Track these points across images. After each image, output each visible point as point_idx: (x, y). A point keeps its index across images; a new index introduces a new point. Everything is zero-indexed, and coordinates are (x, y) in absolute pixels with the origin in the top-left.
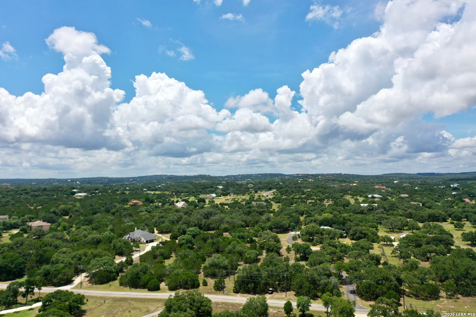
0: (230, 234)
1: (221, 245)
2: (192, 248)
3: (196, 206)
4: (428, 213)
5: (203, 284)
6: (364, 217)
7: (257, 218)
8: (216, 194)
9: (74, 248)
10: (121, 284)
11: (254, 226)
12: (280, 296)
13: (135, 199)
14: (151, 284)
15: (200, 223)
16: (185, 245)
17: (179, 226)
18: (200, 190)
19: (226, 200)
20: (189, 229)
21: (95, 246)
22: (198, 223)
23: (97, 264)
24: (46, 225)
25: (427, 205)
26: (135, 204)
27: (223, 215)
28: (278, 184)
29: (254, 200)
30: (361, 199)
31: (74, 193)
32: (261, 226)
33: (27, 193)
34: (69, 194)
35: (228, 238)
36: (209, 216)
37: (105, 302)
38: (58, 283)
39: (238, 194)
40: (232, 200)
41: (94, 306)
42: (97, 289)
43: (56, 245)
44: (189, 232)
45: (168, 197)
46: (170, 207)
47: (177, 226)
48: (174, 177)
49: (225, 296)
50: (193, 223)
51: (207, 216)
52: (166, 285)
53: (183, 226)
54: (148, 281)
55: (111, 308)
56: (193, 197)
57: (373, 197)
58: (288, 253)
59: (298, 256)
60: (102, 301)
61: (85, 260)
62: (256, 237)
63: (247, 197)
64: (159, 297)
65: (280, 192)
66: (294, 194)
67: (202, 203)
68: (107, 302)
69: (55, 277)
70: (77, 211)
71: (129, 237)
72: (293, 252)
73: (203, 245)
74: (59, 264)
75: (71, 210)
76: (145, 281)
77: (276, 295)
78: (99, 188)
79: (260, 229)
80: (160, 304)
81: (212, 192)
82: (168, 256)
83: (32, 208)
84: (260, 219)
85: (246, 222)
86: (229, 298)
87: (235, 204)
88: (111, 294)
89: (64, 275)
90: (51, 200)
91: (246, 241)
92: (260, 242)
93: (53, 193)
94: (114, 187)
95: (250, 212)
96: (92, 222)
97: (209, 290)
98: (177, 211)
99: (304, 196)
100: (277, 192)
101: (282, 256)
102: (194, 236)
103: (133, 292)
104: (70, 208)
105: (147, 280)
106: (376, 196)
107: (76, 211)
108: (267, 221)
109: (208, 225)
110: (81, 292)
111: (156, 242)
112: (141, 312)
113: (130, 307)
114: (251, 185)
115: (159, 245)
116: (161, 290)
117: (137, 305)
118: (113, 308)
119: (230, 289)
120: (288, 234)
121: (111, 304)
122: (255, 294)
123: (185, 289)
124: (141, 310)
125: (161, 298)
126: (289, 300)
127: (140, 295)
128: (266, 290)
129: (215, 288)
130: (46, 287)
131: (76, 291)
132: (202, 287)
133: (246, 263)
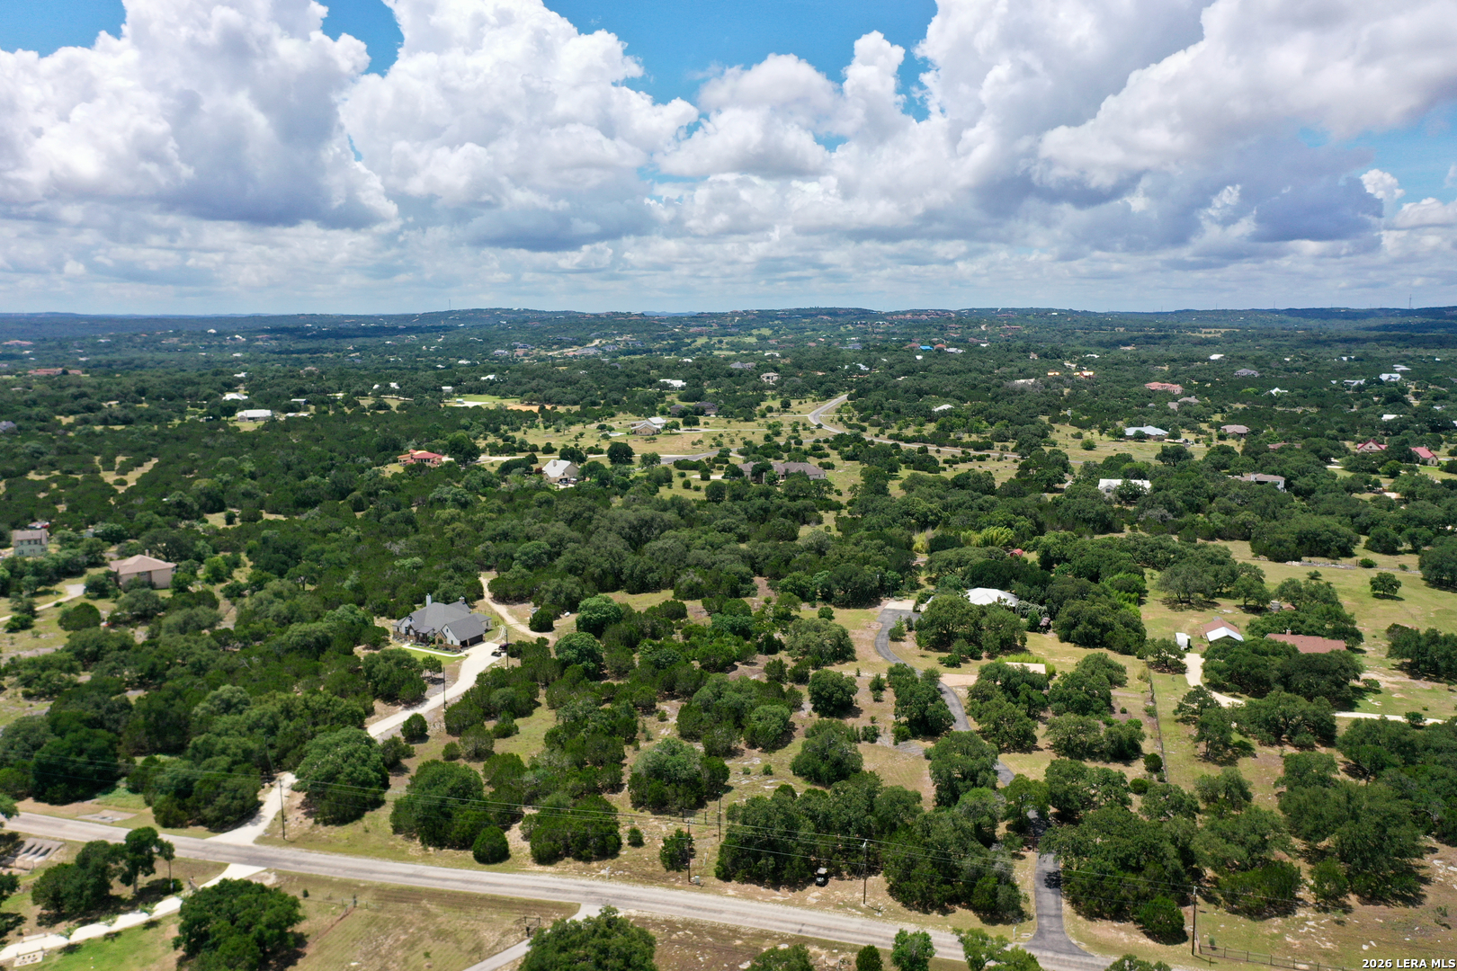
0: (710, 612)
1: (682, 672)
2: (595, 674)
3: (604, 481)
5: (629, 839)
6: (1107, 551)
7: (786, 548)
10: (397, 830)
11: (778, 578)
12: (849, 896)
13: (419, 441)
14: (482, 843)
15: (617, 566)
16: (575, 665)
17: (555, 584)
18: (615, 395)
19: (694, 444)
20: (587, 601)
21: (311, 662)
22: (612, 567)
24: (162, 569)
25: (1300, 482)
26: (420, 466)
28: (852, 369)
29: (778, 447)
30: (1105, 445)
31: (231, 409)
32: (798, 582)
34: (216, 410)
35: (701, 633)
37: (355, 902)
38: (217, 819)
40: (711, 446)
41: (326, 919)
42: (329, 846)
44: (587, 612)
45: (518, 423)
47: (548, 583)
48: (534, 320)
49: (693, 895)
51: (637, 537)
52: (526, 838)
54: (473, 831)
55: (374, 930)
56: (594, 428)
58: (876, 700)
59: (904, 719)
60: (349, 901)
61: (289, 730)
62: (785, 631)
63: (757, 431)
65: (861, 410)
66: (902, 421)
67: (623, 466)
68: (362, 900)
69: (209, 801)
70: (247, 495)
71: (410, 627)
72: (889, 695)
74: (214, 758)
75: (230, 489)
76: (466, 827)
77: (836, 889)
78: (306, 387)
79: (796, 598)
81: (648, 407)
82: (526, 707)
84: (796, 551)
85: (753, 560)
86: (703, 904)
88: (372, 872)
89: (234, 797)
91: (754, 645)
92: (794, 649)
93: (168, 409)
94: (352, 381)
96: (296, 551)
97: (647, 864)
98: (548, 503)
99: (929, 429)
100: (848, 410)
101: (856, 712)
102: (599, 626)
103: (432, 863)
104: (227, 483)
105: (470, 826)
106: (1149, 430)
108: (817, 556)
109: (643, 574)
110: (286, 860)
111: (490, 638)
112: (460, 950)
113: (426, 929)
114: (771, 374)
115: (499, 655)
116: (510, 860)
117: (447, 918)
118: (380, 928)
119: (707, 861)
120: (879, 609)
121: (373, 914)
122: (776, 885)
123: (579, 858)
124: (458, 942)
125: (515, 896)
126: (872, 911)
127: (453, 880)
128: (809, 875)
129: (664, 862)
130: (185, 831)
131: (273, 855)
132: (626, 851)
133: (752, 745)
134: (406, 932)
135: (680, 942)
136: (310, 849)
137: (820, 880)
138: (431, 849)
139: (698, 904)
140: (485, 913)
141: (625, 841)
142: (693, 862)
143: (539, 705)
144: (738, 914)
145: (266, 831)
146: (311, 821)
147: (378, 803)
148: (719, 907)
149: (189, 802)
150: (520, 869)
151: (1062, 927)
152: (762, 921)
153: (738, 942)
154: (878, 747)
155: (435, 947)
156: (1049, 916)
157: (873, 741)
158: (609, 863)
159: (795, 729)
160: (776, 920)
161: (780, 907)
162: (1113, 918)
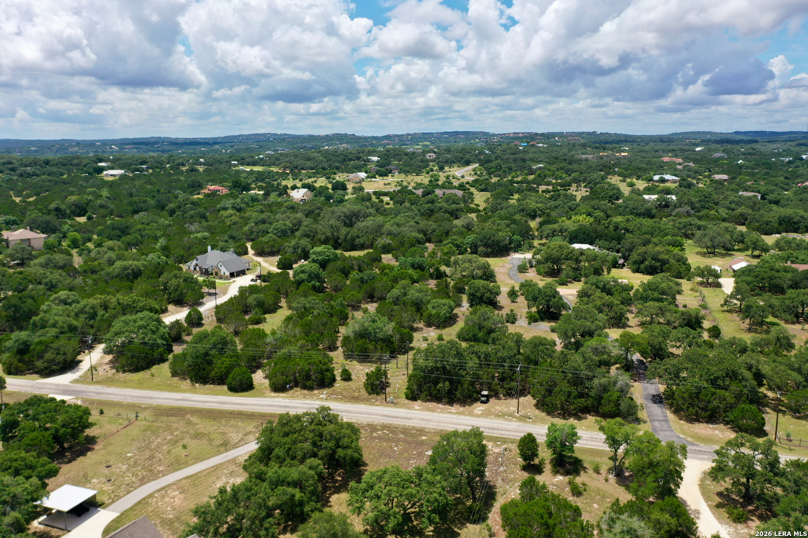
0: (396, 258)
1: (378, 285)
2: (320, 290)
3: (328, 198)
4: (777, 216)
5: (341, 376)
6: (657, 225)
7: (446, 225)
8: (366, 172)
9: (87, 288)
10: (174, 374)
11: (441, 241)
12: (506, 409)
13: (214, 182)
14: (234, 379)
15: (335, 234)
16: (306, 283)
17: (295, 243)
18: (337, 164)
19: (385, 184)
20: (315, 248)
21: (128, 283)
22: (332, 235)
23: (125, 329)
24: (38, 238)
25: (771, 197)
26: (214, 194)
27: (380, 219)
28: (481, 153)
29: (438, 184)
30: (641, 185)
31: (101, 170)
32: (455, 242)
33: (13, 170)
34: (91, 171)
35: (392, 268)
36: (354, 219)
37: (137, 416)
38: (46, 368)
39: (408, 172)
40: (396, 186)
41: (113, 428)
42: (125, 384)
43: (51, 282)
44: (314, 256)
45: (277, 177)
46: (279, 200)
47: (290, 243)
48: (288, 138)
49: (389, 409)
50: (322, 234)
51: (350, 220)
52: (266, 377)
53: (302, 241)
54: (227, 371)
55: (148, 433)
56: (324, 179)
57: (663, 181)
58: (513, 302)
59: (534, 309)
60: (132, 416)
61: (104, 317)
62: (448, 265)
63: (424, 179)
64: (250, 407)
65: (487, 169)
66: (513, 174)
67: (341, 192)
68: (141, 416)
69: (40, 356)
70: (102, 206)
71: (197, 265)
72: (521, 299)
73: (342, 284)
74: (47, 329)
75: (91, 203)
76: (223, 369)
77: (496, 405)
78: (148, 160)
79: (455, 248)
80: (251, 426)
81: (359, 169)
82: (272, 307)
83: (18, 200)
84: (453, 227)
85: (424, 233)
86: (397, 414)
87: (401, 196)
88: (152, 398)
89: (58, 354)
90: (56, 183)
91: (427, 274)
92: (455, 276)
93: (61, 170)
94: (176, 158)
95: (432, 211)
96: (128, 230)
97: (354, 391)
98: (293, 208)
99: (531, 177)
100: (480, 170)
101: (501, 308)
102: (323, 265)
103: (196, 393)
104: (90, 201)
105: (226, 367)
106: (668, 177)
107: (100, 206)
108: (467, 230)
109: (353, 239)
110: (91, 392)
111: (251, 273)
112: (211, 444)
113: (187, 432)
114: (431, 154)
115: (256, 281)
116: (255, 390)
117: (203, 426)
118: (153, 432)
119: (399, 389)
120: (509, 258)
121: (149, 424)
122: (451, 401)
123: (305, 387)
124: (211, 440)
125: (256, 411)
126: (525, 418)
127: (210, 402)
128: (475, 395)
129: (367, 389)
130: (23, 377)
131: (81, 389)
132: (339, 384)
133: (429, 325)
134: (172, 434)
135: (379, 438)
136: (109, 386)
137: (483, 399)
138: (197, 385)
139: (393, 414)
140: (232, 422)
141: (338, 378)
142: (388, 390)
143: (281, 307)
144: (423, 420)
145: (81, 377)
146: (114, 371)
147: (163, 360)
148: (409, 416)
149: (26, 357)
150: (262, 395)
151: (670, 427)
152: (441, 424)
153: (424, 438)
154: (517, 326)
155: (192, 444)
156: (659, 420)
157: (513, 323)
158: (325, 391)
159: (458, 317)
160: (452, 424)
161: (455, 416)
162: (707, 422)
